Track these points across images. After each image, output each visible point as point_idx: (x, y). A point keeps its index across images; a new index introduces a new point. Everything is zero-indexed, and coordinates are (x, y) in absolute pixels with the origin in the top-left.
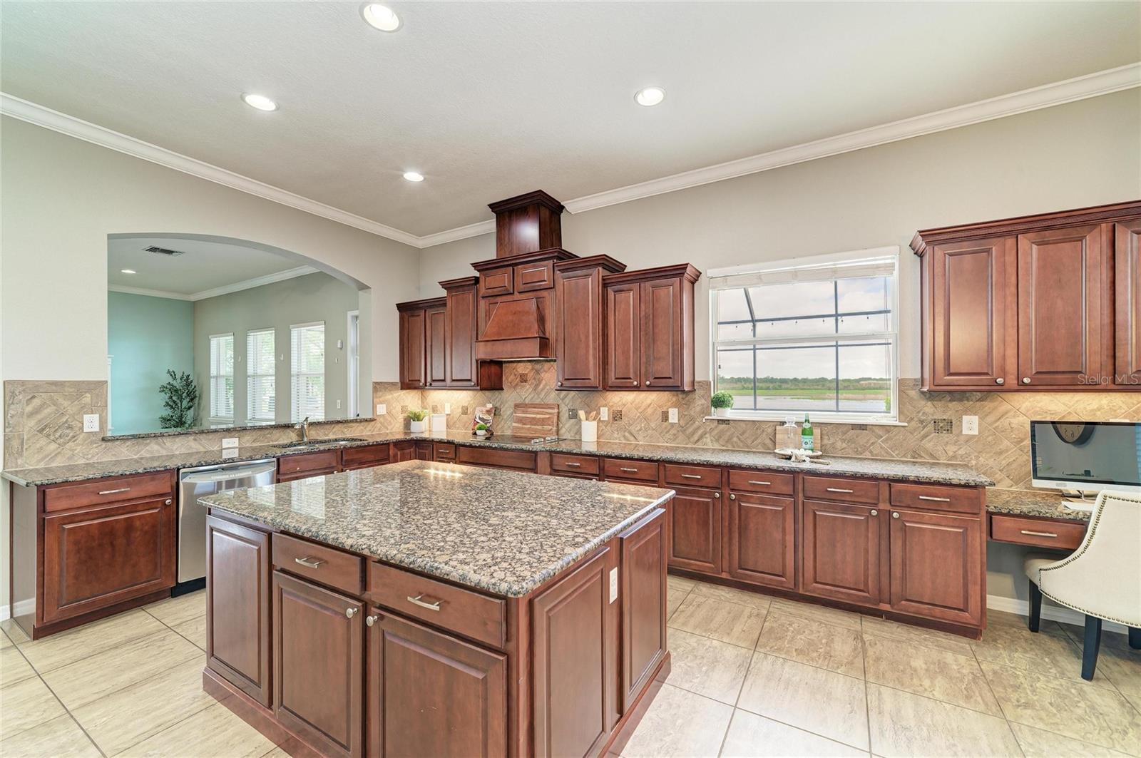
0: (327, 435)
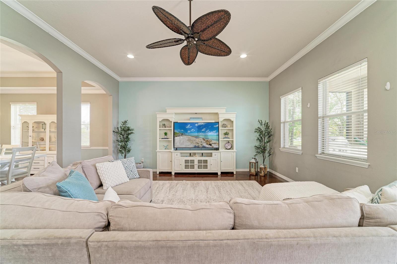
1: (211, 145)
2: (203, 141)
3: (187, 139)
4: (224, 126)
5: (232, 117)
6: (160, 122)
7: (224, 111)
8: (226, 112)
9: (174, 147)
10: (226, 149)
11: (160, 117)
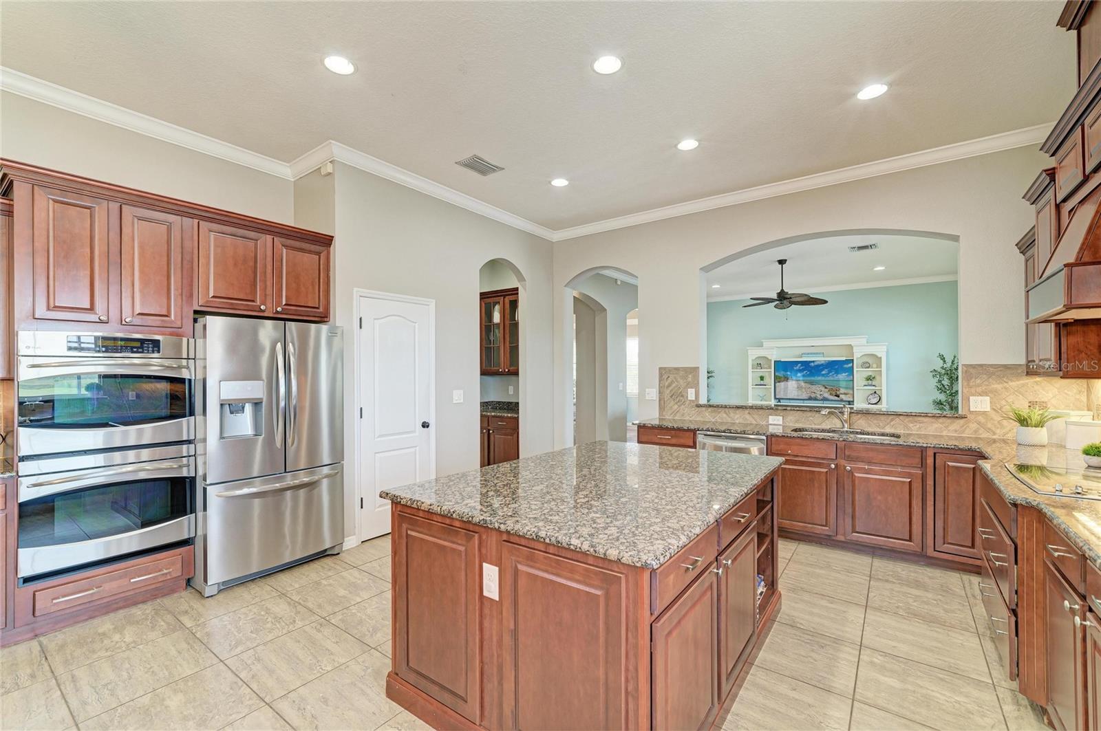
0: (883, 428)
1: (838, 396)
2: (823, 389)
3: (796, 386)
4: (866, 365)
5: (880, 351)
6: (753, 360)
7: (864, 341)
8: (867, 343)
9: (775, 398)
10: (869, 403)
11: (754, 353)
